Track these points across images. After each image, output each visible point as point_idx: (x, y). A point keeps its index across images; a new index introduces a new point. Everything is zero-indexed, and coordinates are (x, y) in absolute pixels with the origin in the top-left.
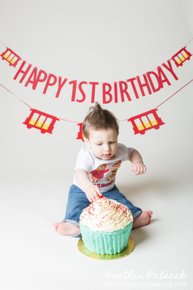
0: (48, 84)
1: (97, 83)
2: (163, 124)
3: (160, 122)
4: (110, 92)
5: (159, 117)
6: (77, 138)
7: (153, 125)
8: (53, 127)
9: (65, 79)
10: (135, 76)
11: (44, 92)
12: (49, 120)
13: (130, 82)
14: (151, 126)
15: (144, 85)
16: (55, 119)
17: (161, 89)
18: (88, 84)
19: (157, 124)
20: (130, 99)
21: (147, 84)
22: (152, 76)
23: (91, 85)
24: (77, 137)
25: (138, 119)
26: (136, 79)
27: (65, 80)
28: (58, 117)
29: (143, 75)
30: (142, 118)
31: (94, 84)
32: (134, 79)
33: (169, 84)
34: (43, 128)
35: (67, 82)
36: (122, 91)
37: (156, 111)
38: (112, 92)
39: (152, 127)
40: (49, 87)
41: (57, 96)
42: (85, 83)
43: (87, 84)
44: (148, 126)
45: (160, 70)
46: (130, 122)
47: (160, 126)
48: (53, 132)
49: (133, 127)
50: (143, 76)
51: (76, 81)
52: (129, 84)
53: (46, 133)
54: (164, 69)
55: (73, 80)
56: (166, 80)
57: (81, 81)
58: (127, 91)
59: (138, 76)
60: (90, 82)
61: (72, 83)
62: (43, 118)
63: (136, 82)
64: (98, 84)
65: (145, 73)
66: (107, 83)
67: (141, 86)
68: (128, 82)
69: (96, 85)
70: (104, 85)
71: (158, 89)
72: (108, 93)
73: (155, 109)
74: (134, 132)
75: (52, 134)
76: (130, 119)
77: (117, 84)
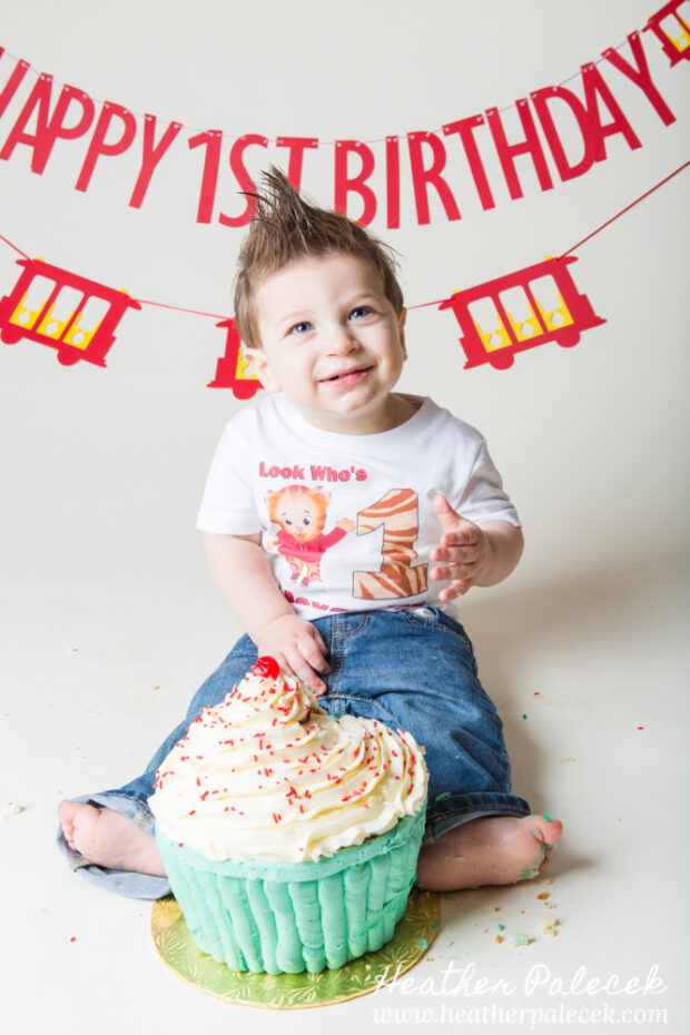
0: (97, 148)
1: (311, 143)
2: (599, 322)
3: (584, 315)
4: (367, 183)
5: (581, 292)
6: (213, 385)
7: (551, 328)
8: (113, 339)
9: (173, 124)
10: (478, 109)
11: (82, 184)
12: (98, 308)
13: (457, 137)
14: (540, 332)
15: (519, 149)
16: (120, 303)
17: (596, 166)
18: (272, 145)
19: (569, 321)
20: (453, 212)
21: (531, 145)
22: (557, 106)
23: (287, 151)
24: (213, 378)
25: (488, 301)
27: (173, 131)
28: (133, 295)
29: (518, 103)
30: (504, 296)
31: (298, 147)
32: (474, 121)
33: (634, 143)
34: (67, 340)
35: (181, 140)
36: (420, 178)
37: (571, 268)
38: (378, 183)
39: (546, 337)
40: (102, 159)
41: (137, 200)
42: (259, 140)
43: (265, 145)
44: (528, 330)
45: (592, 78)
46: (450, 311)
47: (584, 334)
48: (108, 358)
49: (462, 335)
50: (515, 109)
51: (220, 132)
52: (454, 144)
53: (82, 363)
54: (611, 75)
55: (204, 128)
56: (621, 125)
57: (241, 133)
58: (444, 175)
59: (495, 110)
60: (279, 139)
61: (201, 143)
62: (71, 296)
63: (483, 135)
64: (316, 147)
65: (525, 92)
66: (353, 143)
67: (506, 154)
68: (446, 134)
69: (307, 152)
70: (343, 148)
71: (583, 168)
72: (358, 185)
73: (563, 257)
74: (466, 360)
75: (104, 366)
76: (449, 297)
77: (397, 143)
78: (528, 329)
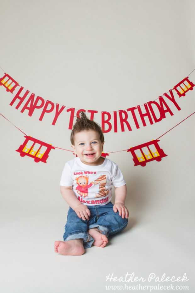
0: (45, 111)
1: (96, 112)
2: (166, 155)
3: (162, 154)
4: (109, 121)
5: (161, 148)
7: (154, 157)
8: (48, 156)
9: (63, 106)
10: (135, 106)
11: (41, 119)
12: (44, 149)
13: (130, 112)
14: (152, 158)
15: (145, 115)
16: (50, 147)
17: (163, 119)
18: (86, 112)
19: (159, 155)
20: (130, 129)
21: (148, 114)
22: (153, 105)
23: (90, 113)
25: (139, 150)
26: (137, 108)
27: (63, 108)
28: (53, 146)
29: (144, 104)
30: (143, 149)
31: (93, 112)
32: (134, 108)
33: (172, 114)
34: (37, 156)
35: (65, 110)
36: (122, 121)
37: (158, 142)
38: (112, 121)
40: (46, 113)
41: (54, 123)
45: (161, 99)
46: (130, 152)
47: (162, 158)
48: (47, 161)
49: (133, 158)
50: (144, 106)
51: (74, 108)
53: (40, 162)
54: (165, 98)
55: (71, 107)
56: (169, 110)
57: (79, 109)
58: (127, 120)
59: (139, 106)
60: (88, 110)
61: (70, 110)
62: (37, 145)
63: (136, 112)
64: (97, 113)
65: (146, 102)
66: (106, 112)
67: (142, 116)
68: (128, 111)
69: (95, 114)
70: (103, 113)
71: (160, 120)
72: (107, 122)
73: (156, 140)
74: (134, 164)
75: (46, 163)
76: (129, 149)
77: (116, 113)
78: (149, 157)
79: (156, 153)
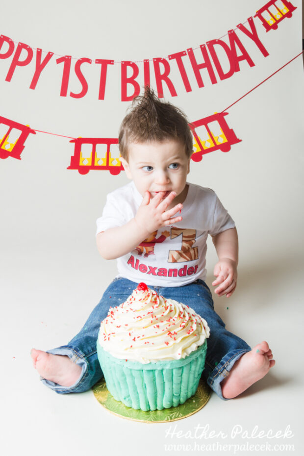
0: (16, 63)
1: (111, 62)
2: (239, 141)
3: (232, 138)
4: (136, 80)
5: (230, 127)
6: (69, 168)
7: (218, 143)
8: (24, 147)
9: (49, 53)
10: (184, 48)
11: (8, 79)
13: (174, 60)
14: (213, 145)
15: (202, 66)
16: (26, 131)
17: (235, 73)
18: (93, 62)
19: (226, 141)
20: (174, 93)
21: (207, 65)
22: (218, 48)
23: (100, 66)
24: (70, 165)
26: (187, 53)
27: (49, 56)
28: (32, 128)
29: (201, 46)
30: (197, 130)
31: (105, 64)
32: (182, 54)
33: (252, 64)
34: (3, 147)
35: (53, 60)
36: (159, 78)
37: (225, 117)
38: (140, 79)
39: (216, 147)
40: (17, 68)
41: (33, 86)
42: (88, 60)
43: (90, 63)
44: (208, 144)
45: (233, 36)
47: (232, 146)
48: (22, 155)
50: (200, 49)
51: (71, 57)
52: (173, 63)
53: (10, 158)
54: (240, 34)
55: (64, 55)
56: (246, 56)
57: (80, 57)
58: (169, 77)
59: (191, 49)
60: (97, 60)
61: (63, 61)
62: (3, 128)
63: (186, 60)
64: (113, 64)
65: (204, 42)
66: (129, 62)
67: (196, 68)
68: (170, 59)
69: (109, 66)
70: (125, 65)
71: (230, 75)
72: (132, 80)
73: (222, 113)
75: (20, 159)
77: (148, 63)
79: (221, 136)
